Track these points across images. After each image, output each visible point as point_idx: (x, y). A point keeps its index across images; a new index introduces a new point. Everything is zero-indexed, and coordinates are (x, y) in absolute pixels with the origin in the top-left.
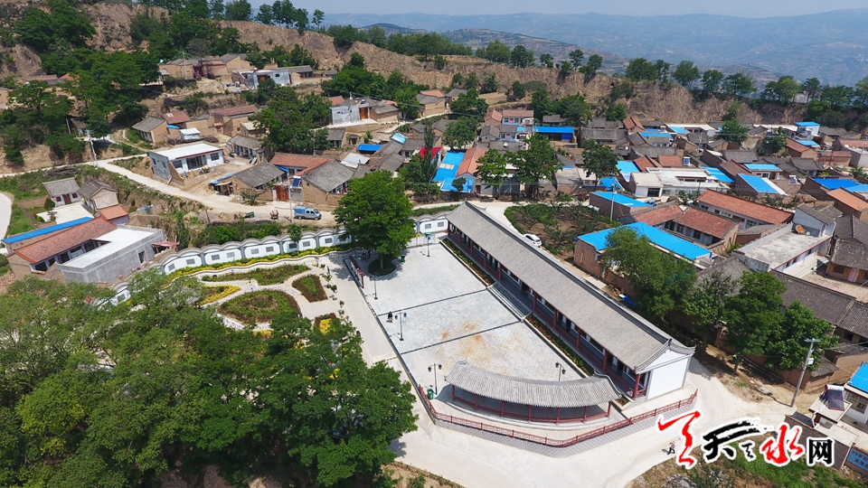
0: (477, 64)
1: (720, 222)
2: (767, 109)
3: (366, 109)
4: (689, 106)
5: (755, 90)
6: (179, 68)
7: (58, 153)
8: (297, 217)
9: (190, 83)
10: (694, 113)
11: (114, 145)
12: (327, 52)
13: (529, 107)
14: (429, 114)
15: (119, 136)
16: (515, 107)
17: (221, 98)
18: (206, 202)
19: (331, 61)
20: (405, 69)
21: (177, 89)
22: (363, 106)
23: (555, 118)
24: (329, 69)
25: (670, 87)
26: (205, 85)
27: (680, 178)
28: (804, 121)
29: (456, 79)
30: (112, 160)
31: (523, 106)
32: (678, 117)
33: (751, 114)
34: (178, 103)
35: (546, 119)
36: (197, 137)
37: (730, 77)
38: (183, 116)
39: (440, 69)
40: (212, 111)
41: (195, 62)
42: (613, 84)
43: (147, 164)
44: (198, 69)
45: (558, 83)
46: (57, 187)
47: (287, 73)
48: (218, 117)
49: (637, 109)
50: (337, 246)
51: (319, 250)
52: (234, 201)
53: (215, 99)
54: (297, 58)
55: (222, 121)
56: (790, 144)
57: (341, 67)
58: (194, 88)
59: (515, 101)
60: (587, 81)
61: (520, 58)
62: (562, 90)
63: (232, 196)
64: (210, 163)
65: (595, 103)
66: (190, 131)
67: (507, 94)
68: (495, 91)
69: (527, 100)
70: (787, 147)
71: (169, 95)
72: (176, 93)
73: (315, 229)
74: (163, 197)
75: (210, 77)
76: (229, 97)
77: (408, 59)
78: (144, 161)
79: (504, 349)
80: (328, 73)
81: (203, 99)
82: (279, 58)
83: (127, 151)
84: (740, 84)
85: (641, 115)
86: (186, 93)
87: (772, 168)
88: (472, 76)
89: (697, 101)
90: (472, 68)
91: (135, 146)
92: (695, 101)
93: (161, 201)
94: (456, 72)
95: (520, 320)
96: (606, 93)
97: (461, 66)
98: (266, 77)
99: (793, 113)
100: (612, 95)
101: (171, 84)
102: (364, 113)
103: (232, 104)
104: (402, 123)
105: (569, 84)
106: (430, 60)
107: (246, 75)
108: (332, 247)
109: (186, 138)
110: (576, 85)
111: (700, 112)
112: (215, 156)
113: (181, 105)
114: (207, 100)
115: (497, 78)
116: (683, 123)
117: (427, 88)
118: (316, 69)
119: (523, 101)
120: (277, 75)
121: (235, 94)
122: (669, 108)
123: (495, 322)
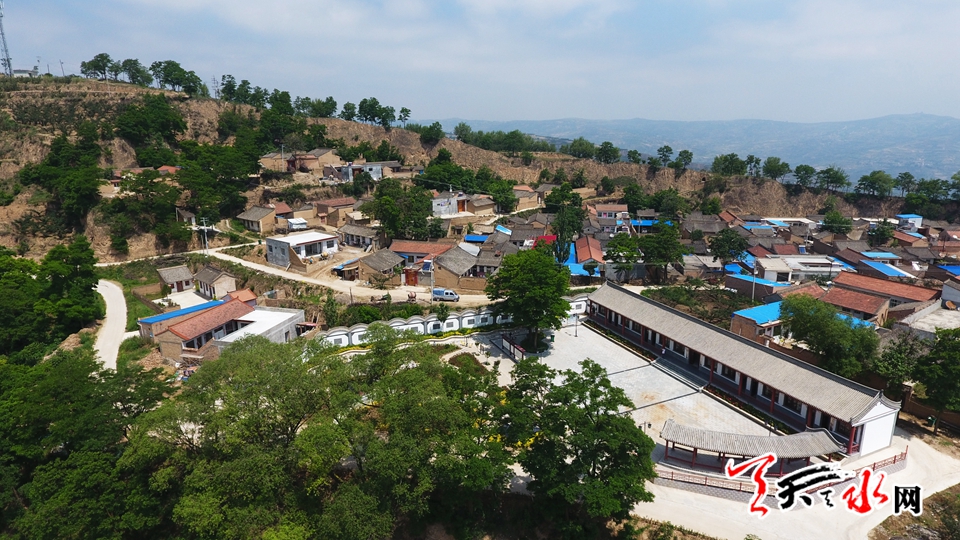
0: (564, 161)
1: (869, 299)
2: (863, 203)
3: (463, 201)
4: (784, 201)
5: (849, 184)
6: (273, 161)
7: (163, 242)
8: (435, 300)
9: (287, 175)
10: (790, 208)
11: (221, 234)
12: (414, 148)
13: (621, 202)
14: (522, 208)
15: (224, 226)
16: (606, 202)
17: (318, 190)
18: (333, 287)
19: (418, 157)
20: (493, 165)
21: (274, 181)
22: (461, 198)
23: (650, 212)
24: (416, 165)
25: (763, 181)
26: (300, 178)
27: (805, 264)
28: (903, 214)
29: (544, 175)
30: (220, 249)
31: (614, 201)
32: (774, 212)
33: (848, 208)
34: (277, 195)
35: (640, 213)
36: (304, 227)
37: (822, 172)
38: (284, 208)
39: (527, 165)
40: (314, 203)
41: (289, 156)
42: (704, 179)
43: (260, 251)
44: (291, 163)
45: (648, 178)
46: (171, 274)
47: (379, 167)
48: (322, 208)
49: (731, 203)
50: (478, 328)
51: (463, 331)
52: (360, 285)
53: (312, 191)
54: (383, 155)
55: (326, 212)
56: (897, 235)
57: (427, 162)
58: (290, 181)
59: (605, 196)
60: (677, 176)
61: (607, 153)
62: (653, 185)
63: (357, 282)
64: (326, 251)
65: (688, 197)
66: (297, 220)
67: (596, 189)
68: (583, 186)
69: (618, 194)
70: (895, 238)
71: (266, 187)
72: (273, 185)
73: (458, 309)
74: (287, 282)
75: (303, 169)
76: (325, 189)
77: (495, 155)
78: (256, 249)
79: (694, 416)
80: (416, 168)
81: (301, 191)
82: (367, 153)
83: (234, 240)
84: (833, 177)
85: (737, 209)
86: (282, 185)
87: (890, 255)
88: (560, 172)
89: (791, 195)
90: (559, 164)
91: (241, 235)
92: (790, 194)
93: (286, 286)
94: (543, 168)
95: (698, 391)
96: (699, 188)
97: (548, 162)
98: (360, 170)
99: (890, 207)
100: (704, 190)
101: (269, 176)
102: (461, 205)
103: (328, 196)
104: (498, 217)
105: (660, 179)
106: (517, 156)
107: (339, 169)
108: (474, 328)
109: (295, 227)
110: (666, 180)
111: (795, 205)
112: (330, 244)
113: (281, 196)
114: (305, 192)
115: (585, 174)
116: (779, 216)
117: (515, 183)
118: (402, 164)
119: (613, 196)
120: (371, 170)
121: (332, 187)
122: (764, 202)
123: (673, 393)
